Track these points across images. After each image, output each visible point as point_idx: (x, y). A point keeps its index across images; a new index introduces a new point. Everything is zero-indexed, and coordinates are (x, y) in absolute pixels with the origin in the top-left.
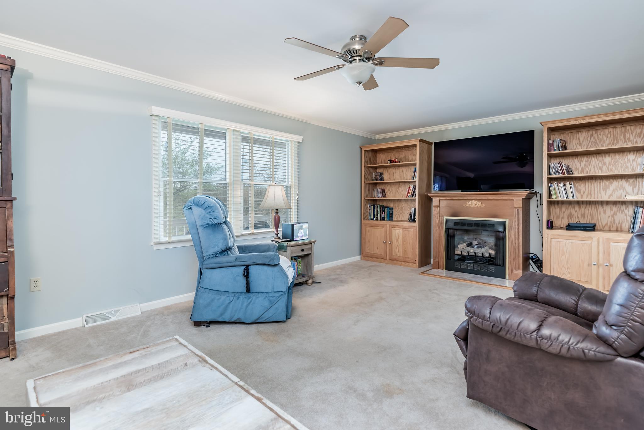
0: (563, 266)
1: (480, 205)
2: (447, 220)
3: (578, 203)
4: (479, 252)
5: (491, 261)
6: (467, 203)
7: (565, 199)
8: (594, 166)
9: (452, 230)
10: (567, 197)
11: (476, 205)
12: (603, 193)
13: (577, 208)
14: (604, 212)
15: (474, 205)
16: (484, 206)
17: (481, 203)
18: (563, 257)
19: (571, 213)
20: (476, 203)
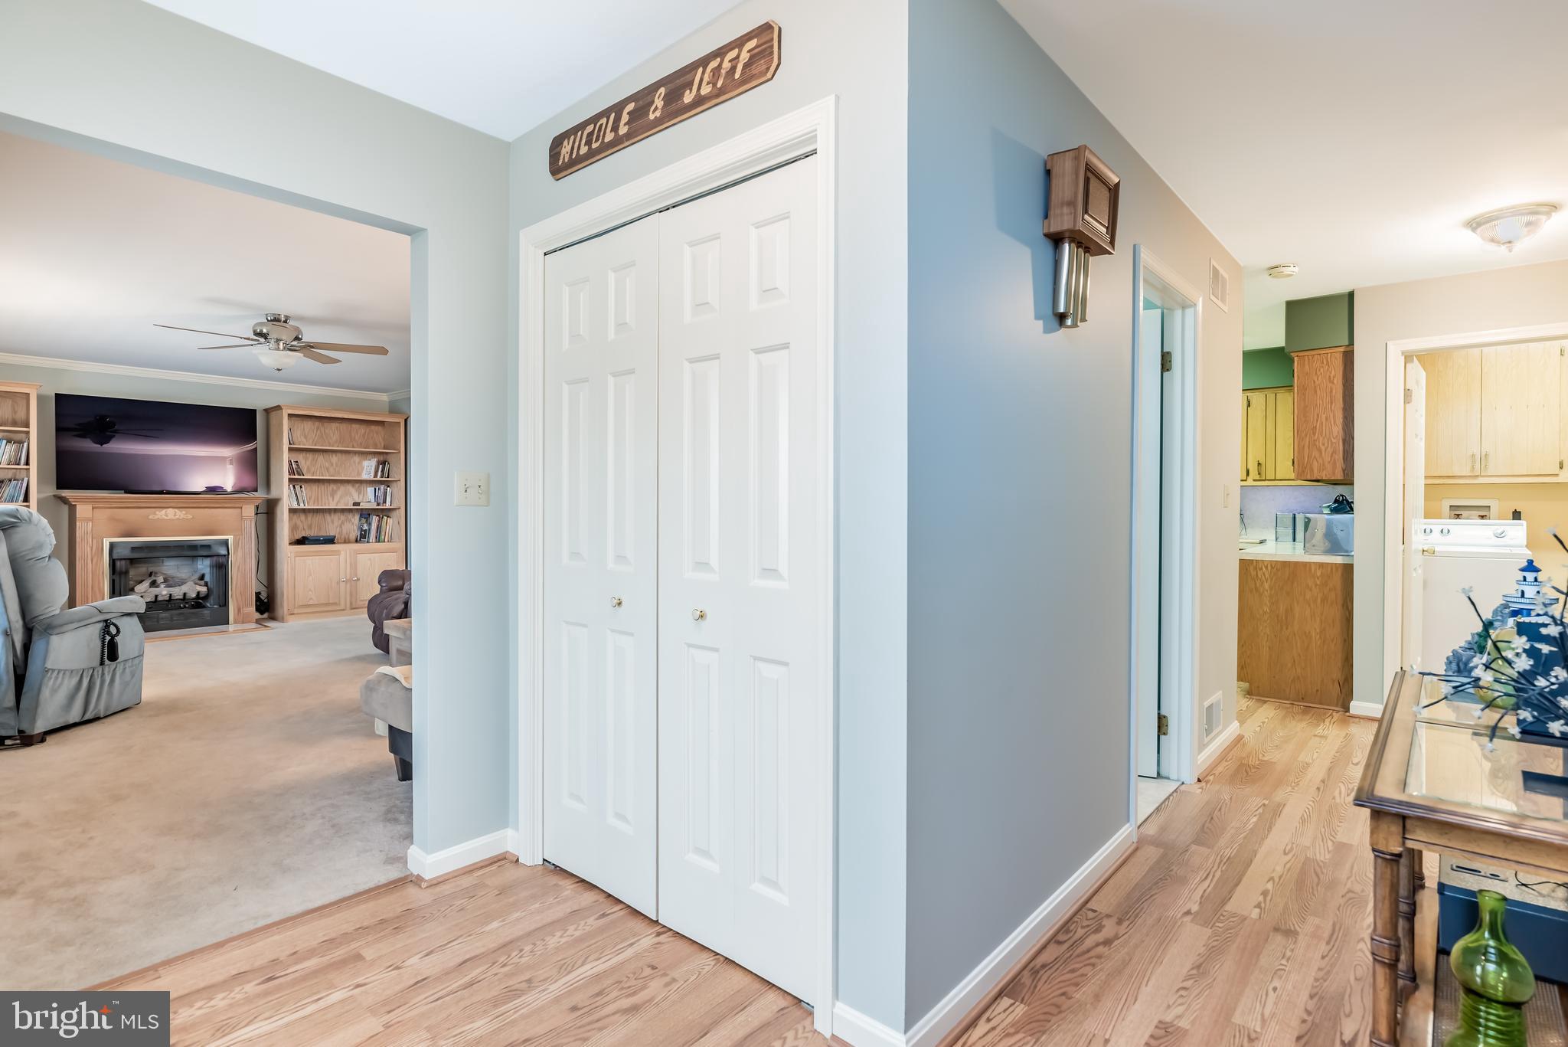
0: (310, 590)
1: (182, 516)
2: (112, 546)
3: (304, 511)
4: (177, 592)
5: (199, 602)
6: (157, 513)
7: (296, 506)
8: (321, 467)
9: (123, 562)
10: (299, 504)
11: (175, 515)
12: (331, 499)
13: (303, 517)
14: (333, 522)
15: (171, 516)
16: (190, 517)
17: (184, 512)
18: (311, 578)
19: (296, 524)
20: (176, 512)
